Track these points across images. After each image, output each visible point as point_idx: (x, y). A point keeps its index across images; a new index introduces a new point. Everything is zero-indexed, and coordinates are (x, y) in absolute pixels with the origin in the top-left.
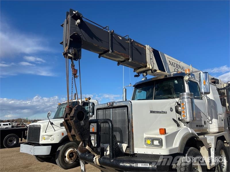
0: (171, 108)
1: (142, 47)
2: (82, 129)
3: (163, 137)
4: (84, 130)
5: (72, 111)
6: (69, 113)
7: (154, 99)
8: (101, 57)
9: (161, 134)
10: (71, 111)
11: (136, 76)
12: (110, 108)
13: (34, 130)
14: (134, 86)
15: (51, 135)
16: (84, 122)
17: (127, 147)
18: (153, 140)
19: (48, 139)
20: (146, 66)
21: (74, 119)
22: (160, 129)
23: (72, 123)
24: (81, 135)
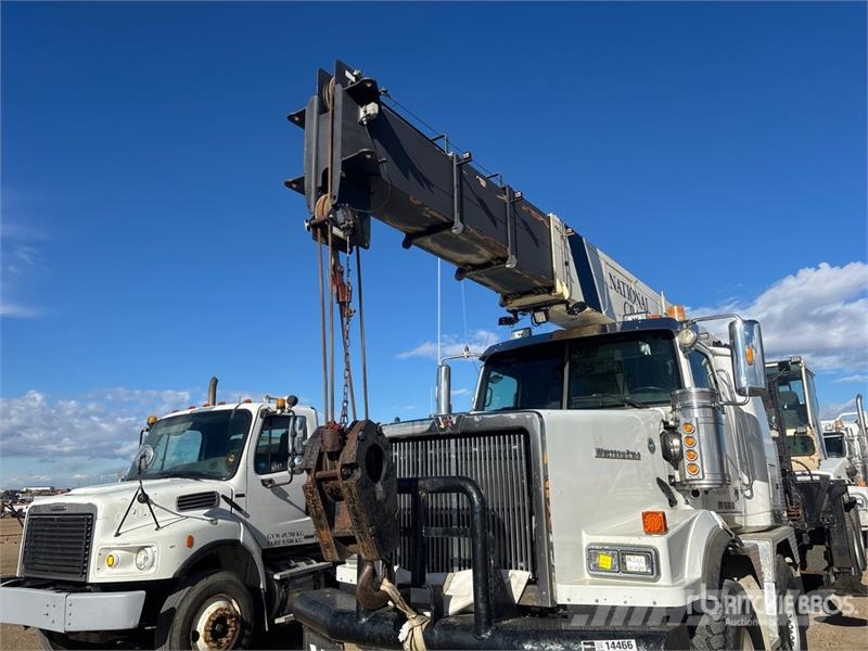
0: (651, 442)
1: (541, 219)
2: (382, 513)
3: (658, 542)
5: (347, 442)
6: (336, 450)
7: (568, 408)
8: (413, 246)
9: (649, 531)
11: (503, 321)
12: (450, 436)
13: (62, 525)
14: (482, 359)
15: (143, 548)
16: (385, 488)
17: (529, 582)
18: (621, 553)
19: (124, 562)
20: (552, 288)
21: (358, 474)
22: (645, 515)
23: (350, 490)
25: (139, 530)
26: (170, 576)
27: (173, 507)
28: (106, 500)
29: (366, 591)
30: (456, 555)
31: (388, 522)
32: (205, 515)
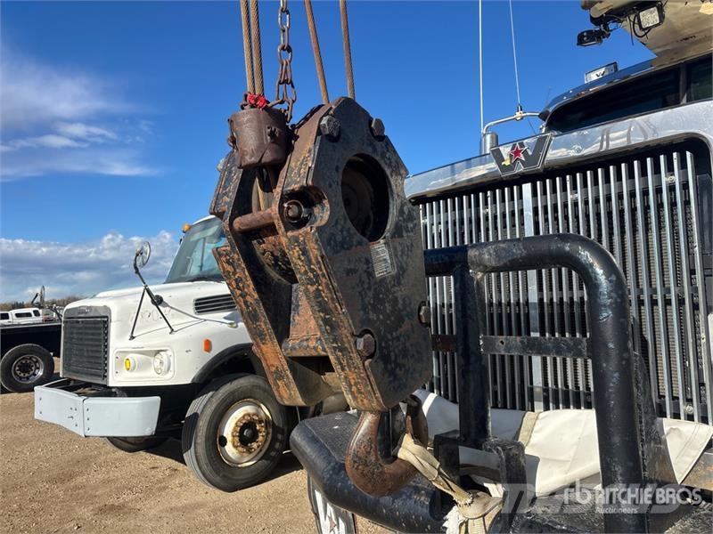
2: (388, 307)
4: (400, 320)
5: (297, 144)
10: (289, 149)
11: (584, 38)
13: (86, 328)
14: (543, 116)
15: (158, 352)
16: (394, 255)
19: (142, 366)
21: (323, 214)
24: (385, 359)
25: (152, 333)
26: (188, 381)
27: (191, 310)
28: (117, 303)
29: (366, 465)
30: (538, 381)
31: (406, 326)
32: (225, 318)
